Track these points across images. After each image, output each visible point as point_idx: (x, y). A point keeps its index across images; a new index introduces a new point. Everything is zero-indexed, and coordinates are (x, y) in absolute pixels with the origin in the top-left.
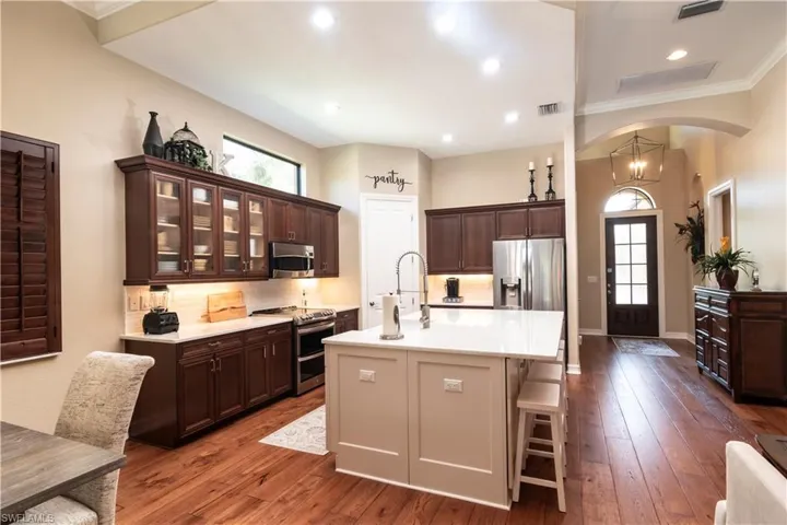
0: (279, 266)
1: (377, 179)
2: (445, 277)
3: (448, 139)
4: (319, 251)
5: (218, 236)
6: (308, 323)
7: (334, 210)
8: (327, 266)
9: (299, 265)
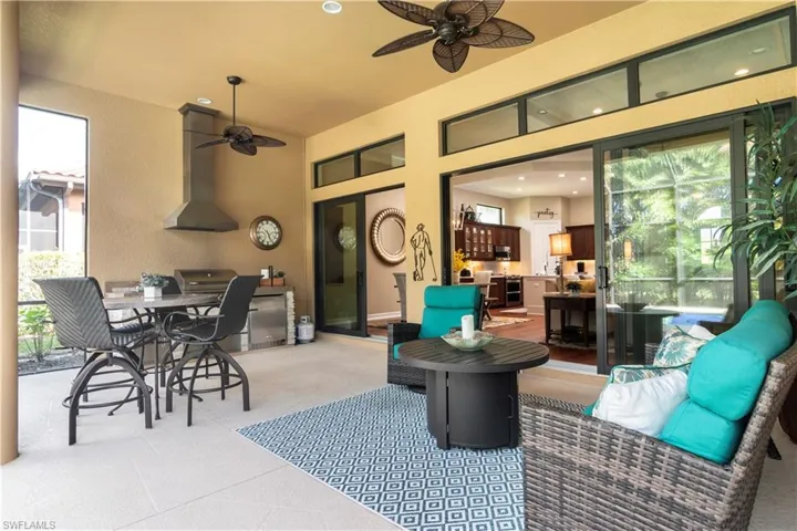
0: (498, 255)
1: (539, 213)
2: (577, 262)
3: (575, 192)
4: (512, 249)
5: (479, 244)
6: (510, 278)
7: (518, 229)
8: (515, 257)
9: (504, 255)
